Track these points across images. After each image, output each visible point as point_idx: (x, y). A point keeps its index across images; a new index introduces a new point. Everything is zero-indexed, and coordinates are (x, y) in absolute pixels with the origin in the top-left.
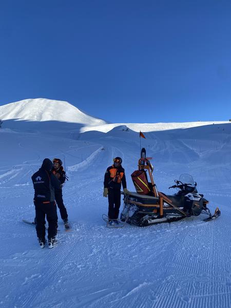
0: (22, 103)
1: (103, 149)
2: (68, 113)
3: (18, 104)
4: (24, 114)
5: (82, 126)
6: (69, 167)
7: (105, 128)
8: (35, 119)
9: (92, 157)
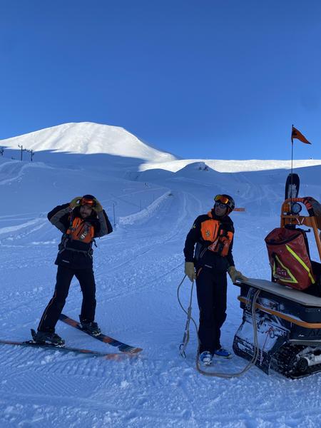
0: (61, 128)
1: (170, 195)
2: (123, 143)
3: (56, 130)
4: (64, 144)
5: (142, 161)
6: (121, 218)
7: (175, 166)
8: (79, 151)
9: (155, 204)
